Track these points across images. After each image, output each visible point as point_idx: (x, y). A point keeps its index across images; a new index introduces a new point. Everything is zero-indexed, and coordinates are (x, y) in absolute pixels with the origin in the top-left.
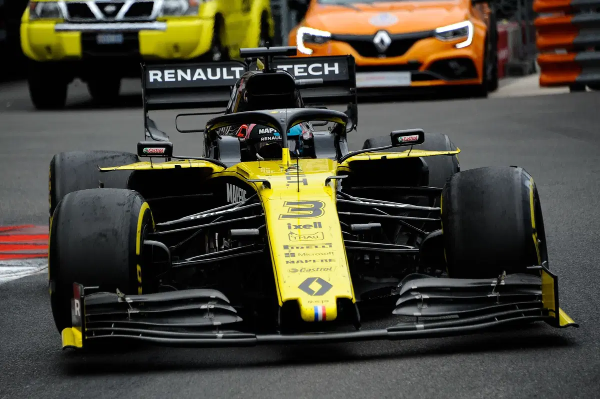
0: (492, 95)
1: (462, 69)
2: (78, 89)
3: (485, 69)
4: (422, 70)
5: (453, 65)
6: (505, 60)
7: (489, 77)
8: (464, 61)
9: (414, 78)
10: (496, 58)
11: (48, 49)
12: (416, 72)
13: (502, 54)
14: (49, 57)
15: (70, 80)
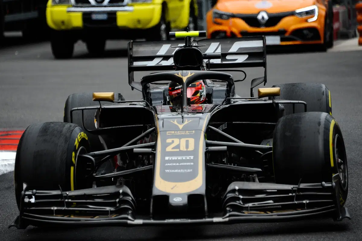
0: (330, 50)
1: (311, 35)
2: (80, 47)
3: (325, 34)
4: (287, 35)
5: (305, 32)
6: (338, 29)
7: (328, 39)
8: (312, 29)
9: (282, 40)
10: (332, 28)
11: (63, 22)
12: (283, 37)
13: (336, 26)
14: (63, 27)
15: (76, 41)
